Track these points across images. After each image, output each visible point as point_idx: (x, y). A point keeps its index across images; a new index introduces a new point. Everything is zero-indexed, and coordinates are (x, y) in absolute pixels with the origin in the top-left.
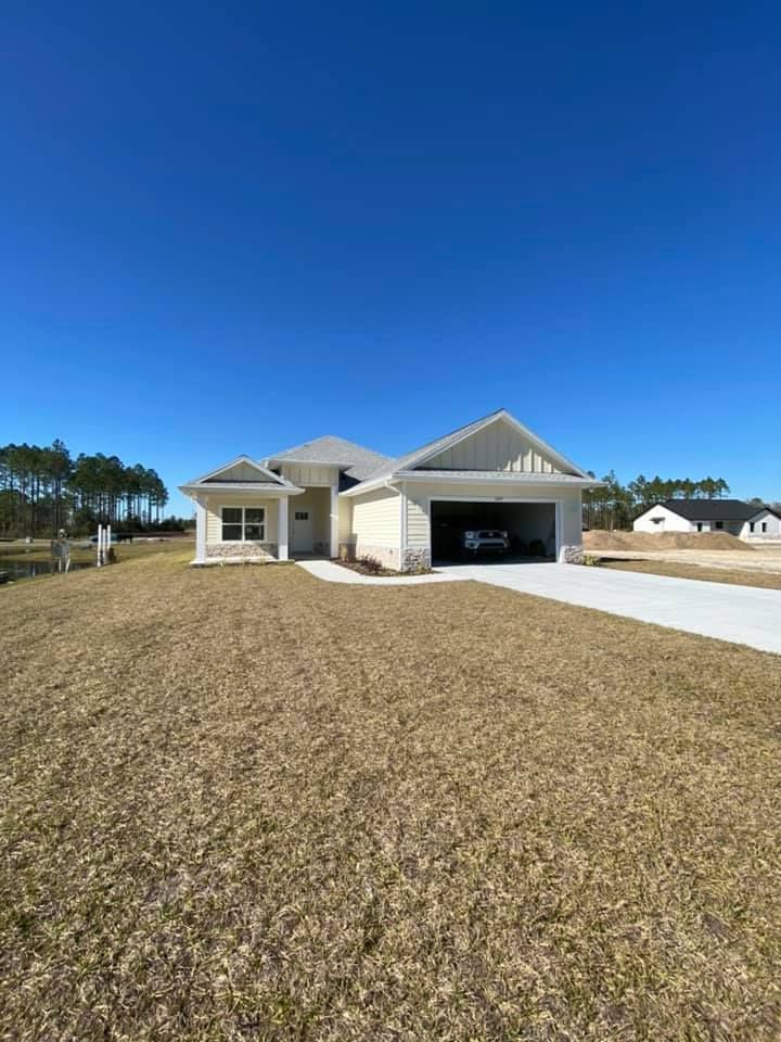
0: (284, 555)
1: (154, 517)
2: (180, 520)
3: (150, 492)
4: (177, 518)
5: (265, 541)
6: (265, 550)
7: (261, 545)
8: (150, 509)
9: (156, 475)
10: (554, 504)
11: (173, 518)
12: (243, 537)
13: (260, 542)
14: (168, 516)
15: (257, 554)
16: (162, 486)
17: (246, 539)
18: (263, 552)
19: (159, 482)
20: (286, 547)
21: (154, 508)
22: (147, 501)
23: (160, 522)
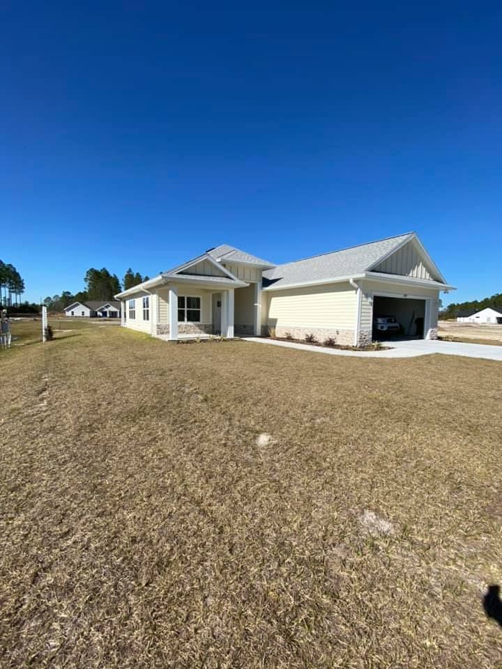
0: (230, 333)
1: (13, 302)
2: (34, 305)
3: (9, 282)
4: (30, 303)
5: (201, 322)
6: (201, 329)
7: (199, 326)
8: (10, 296)
9: (15, 269)
10: (424, 301)
11: (27, 303)
12: (186, 319)
13: (198, 323)
14: (23, 302)
15: (195, 333)
16: (20, 278)
17: (188, 320)
18: (199, 331)
19: (17, 275)
20: (233, 328)
21: (13, 295)
22: (7, 290)
23: (19, 306)
